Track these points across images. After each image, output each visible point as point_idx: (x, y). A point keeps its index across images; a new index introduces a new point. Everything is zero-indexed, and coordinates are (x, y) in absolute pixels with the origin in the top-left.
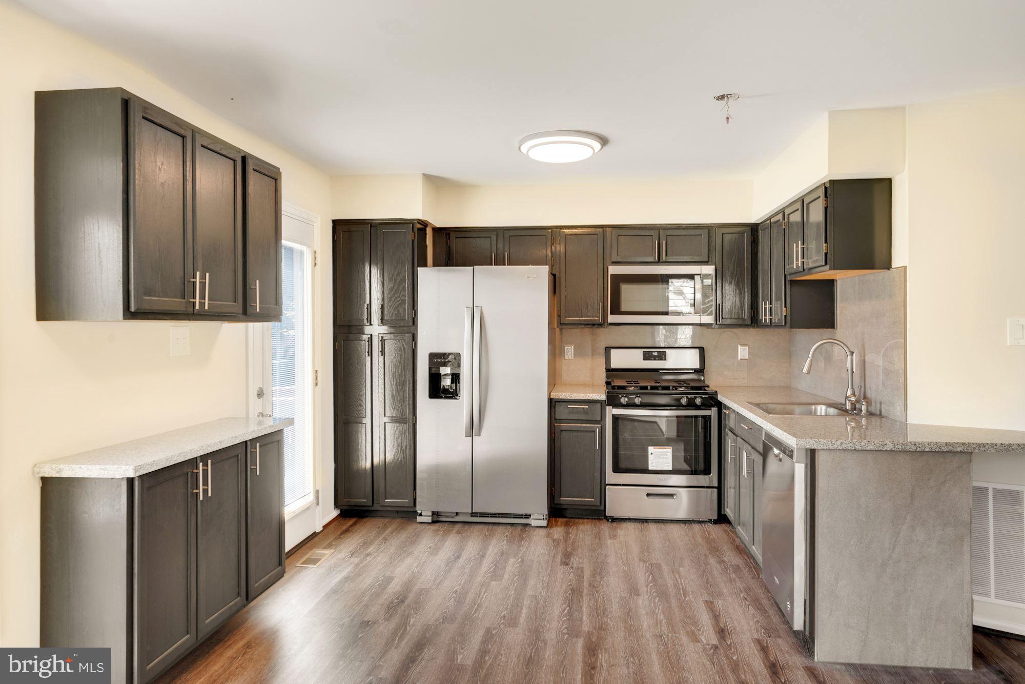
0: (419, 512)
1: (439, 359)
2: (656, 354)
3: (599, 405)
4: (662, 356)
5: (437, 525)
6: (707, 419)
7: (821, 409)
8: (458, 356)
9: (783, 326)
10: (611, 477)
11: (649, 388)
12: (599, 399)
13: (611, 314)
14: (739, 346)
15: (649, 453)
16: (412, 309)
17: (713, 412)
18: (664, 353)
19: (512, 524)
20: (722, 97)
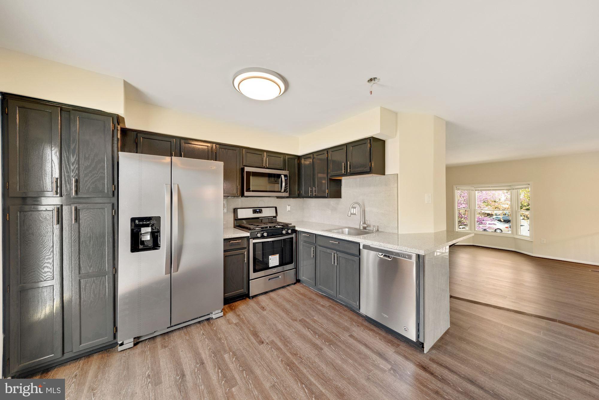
0: (120, 343)
1: (141, 222)
2: (258, 210)
3: (246, 239)
4: (260, 212)
5: (139, 346)
6: (292, 238)
7: (346, 230)
8: (158, 219)
9: (311, 197)
10: (253, 275)
11: (268, 227)
12: (247, 236)
13: (246, 191)
14: (287, 206)
15: (270, 259)
16: (111, 184)
17: (294, 235)
18: (261, 210)
19: (199, 322)
20: (371, 80)
